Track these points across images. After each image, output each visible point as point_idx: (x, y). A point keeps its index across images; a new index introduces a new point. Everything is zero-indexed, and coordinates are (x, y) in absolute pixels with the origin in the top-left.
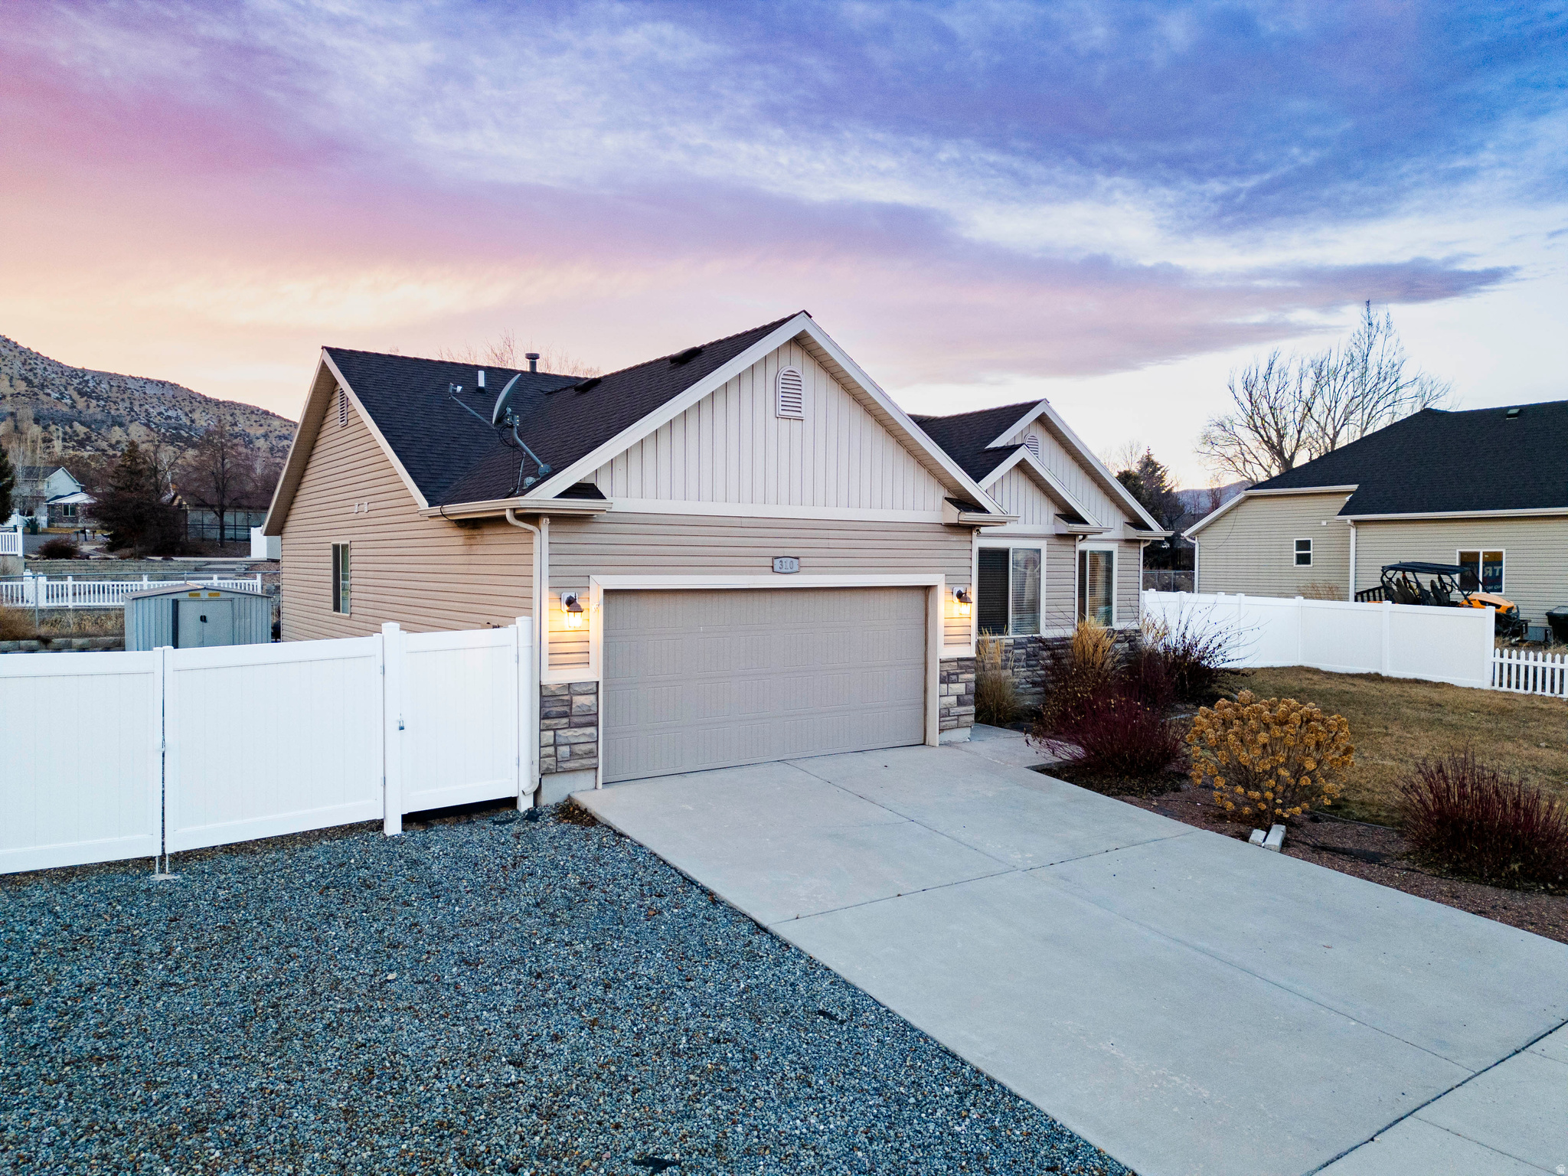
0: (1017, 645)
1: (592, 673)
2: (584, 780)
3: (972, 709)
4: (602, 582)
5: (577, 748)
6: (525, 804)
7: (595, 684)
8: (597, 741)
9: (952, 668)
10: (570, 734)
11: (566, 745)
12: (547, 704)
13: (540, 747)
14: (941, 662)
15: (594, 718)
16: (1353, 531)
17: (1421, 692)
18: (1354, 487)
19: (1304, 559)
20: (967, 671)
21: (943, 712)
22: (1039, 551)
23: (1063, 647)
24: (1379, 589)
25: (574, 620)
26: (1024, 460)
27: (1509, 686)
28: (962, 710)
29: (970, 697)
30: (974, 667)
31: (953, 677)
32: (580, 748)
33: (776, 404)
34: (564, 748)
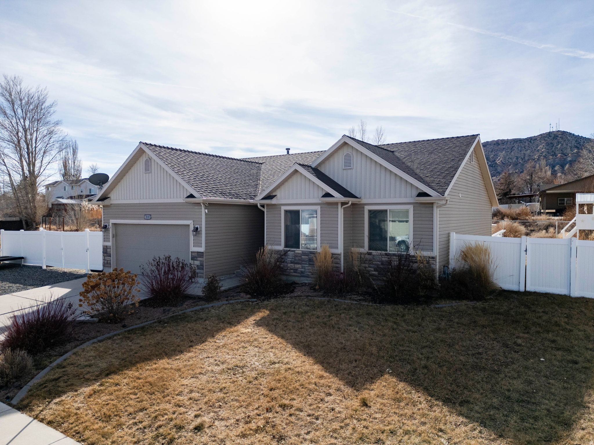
0: (304, 254)
1: (110, 244)
9: (196, 254)
10: (107, 258)
12: (104, 250)
13: (103, 260)
14: (192, 252)
20: (200, 257)
22: (316, 211)
26: (296, 170)
28: (198, 271)
29: (201, 267)
30: (203, 256)
31: (195, 258)
32: (109, 262)
33: (144, 169)
34: (106, 261)
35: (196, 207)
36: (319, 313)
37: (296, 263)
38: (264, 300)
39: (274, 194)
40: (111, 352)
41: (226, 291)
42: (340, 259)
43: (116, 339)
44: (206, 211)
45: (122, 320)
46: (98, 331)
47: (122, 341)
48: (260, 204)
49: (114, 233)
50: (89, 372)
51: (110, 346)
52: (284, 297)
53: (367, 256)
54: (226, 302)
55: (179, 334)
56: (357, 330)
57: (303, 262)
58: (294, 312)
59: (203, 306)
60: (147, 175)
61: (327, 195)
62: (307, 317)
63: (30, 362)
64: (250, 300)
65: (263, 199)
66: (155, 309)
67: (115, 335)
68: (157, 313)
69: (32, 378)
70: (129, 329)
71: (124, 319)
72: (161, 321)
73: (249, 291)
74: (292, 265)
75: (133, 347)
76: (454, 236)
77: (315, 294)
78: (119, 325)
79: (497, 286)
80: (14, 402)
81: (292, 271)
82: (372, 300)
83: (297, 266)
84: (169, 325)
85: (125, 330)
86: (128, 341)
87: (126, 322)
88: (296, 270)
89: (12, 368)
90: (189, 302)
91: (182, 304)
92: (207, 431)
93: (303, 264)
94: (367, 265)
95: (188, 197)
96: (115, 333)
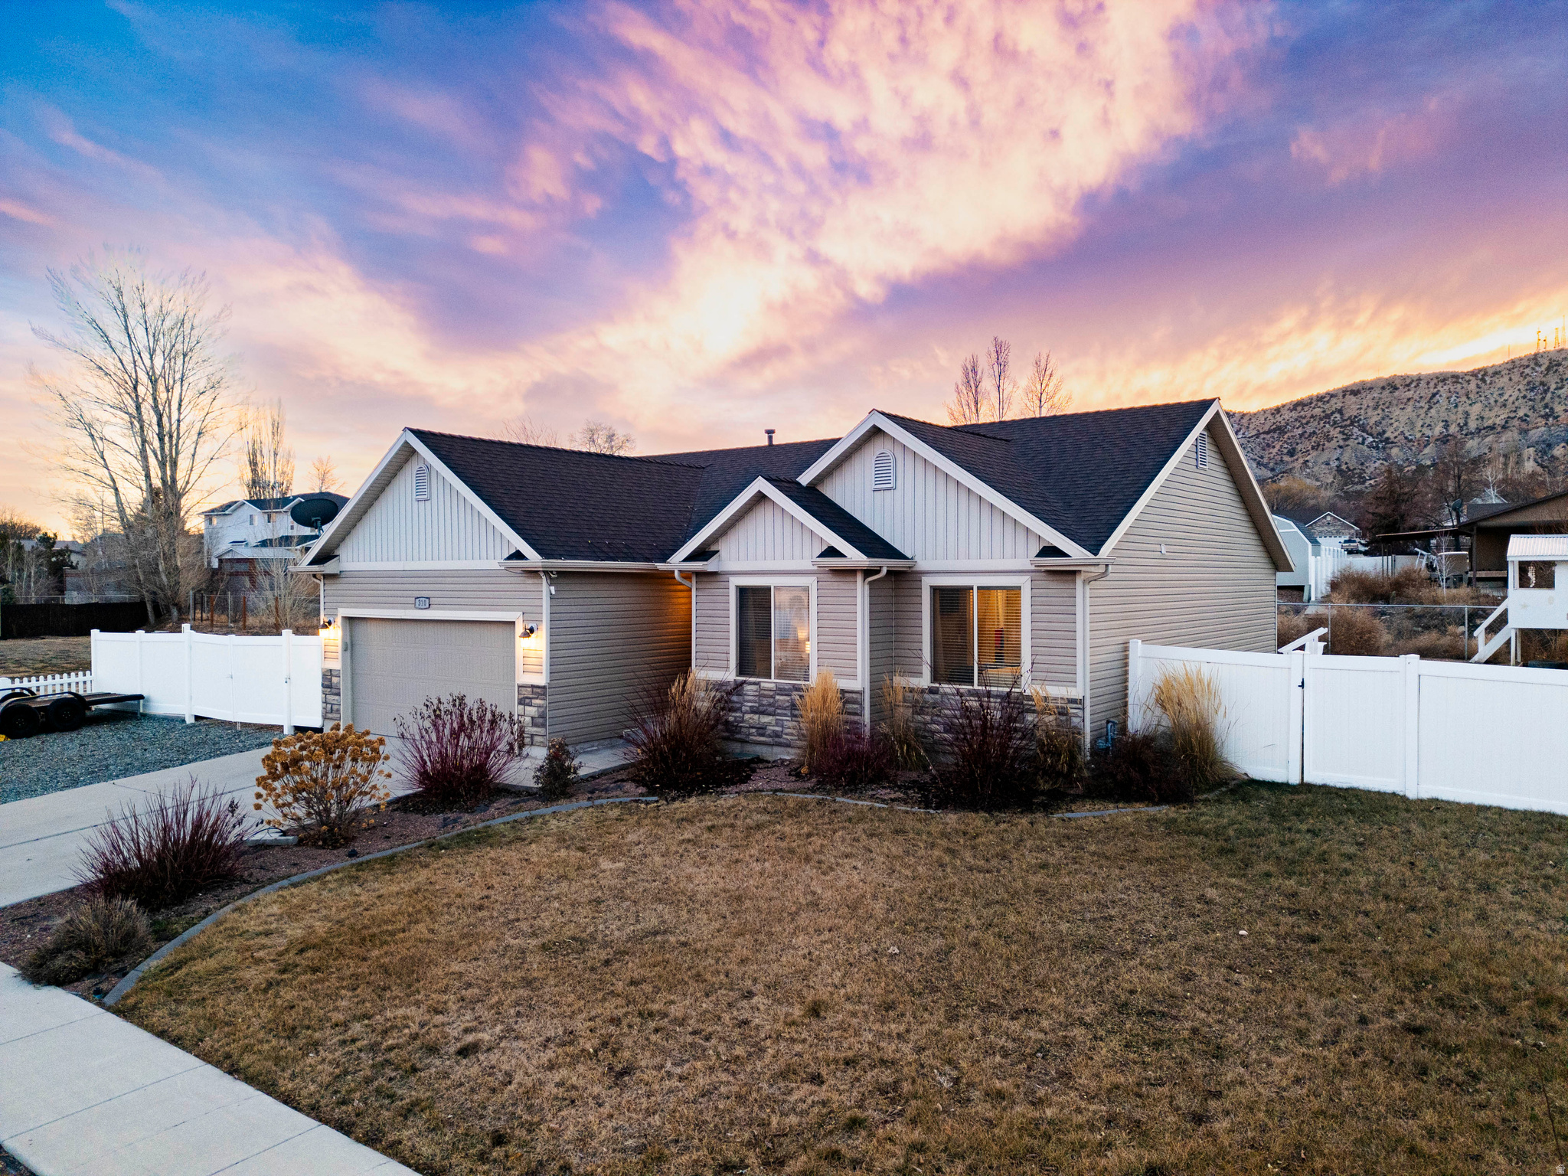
1: (338, 665)
4: (341, 612)
5: (333, 707)
7: (339, 670)
8: (340, 705)
9: (527, 692)
10: (331, 698)
11: (330, 704)
12: (323, 680)
13: (322, 702)
14: (519, 687)
15: (338, 691)
20: (538, 697)
22: (807, 589)
25: (333, 634)
26: (760, 492)
28: (534, 730)
29: (541, 720)
30: (545, 694)
31: (527, 701)
32: (335, 707)
33: (414, 491)
34: (329, 706)
35: (530, 581)
36: (788, 828)
37: (763, 713)
38: (674, 799)
39: (713, 548)
40: (314, 906)
41: (593, 777)
42: (861, 704)
43: (329, 881)
44: (553, 588)
45: (349, 840)
46: (295, 865)
47: (341, 886)
48: (680, 571)
49: (348, 641)
50: (264, 947)
51: (315, 895)
52: (723, 793)
53: (928, 697)
54: (586, 803)
55: (467, 872)
56: (859, 865)
57: (779, 711)
58: (732, 826)
59: (534, 813)
60: (422, 504)
61: (831, 552)
62: (759, 836)
63: (143, 923)
64: (644, 799)
65: (686, 560)
66: (427, 818)
67: (329, 873)
68: (429, 826)
69: (147, 957)
70: (360, 860)
71: (354, 839)
72: (433, 844)
73: (644, 778)
74: (756, 717)
75: (362, 898)
76: (1137, 648)
77: (799, 785)
78: (342, 852)
79: (1238, 770)
80: (109, 1000)
81: (754, 730)
82: (920, 802)
83: (765, 719)
84: (448, 852)
85: (354, 861)
86: (355, 886)
87: (357, 846)
88: (761, 729)
89: (106, 933)
90: (501, 803)
91: (487, 807)
92: (482, 1058)
93: (779, 715)
94: (928, 718)
95: (510, 558)
96: (330, 868)
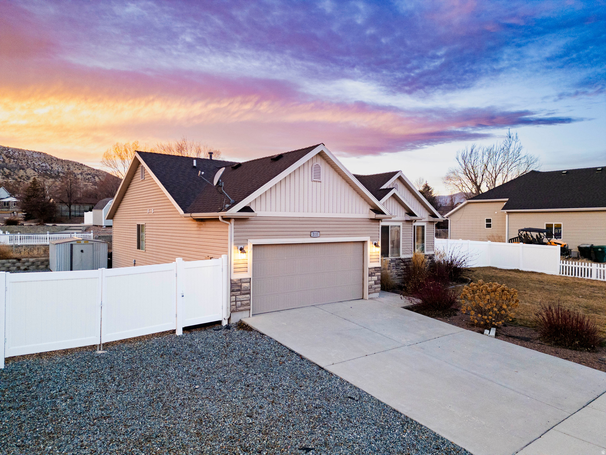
0: (392, 261)
1: (248, 275)
2: (246, 314)
3: (380, 285)
4: (251, 242)
5: (243, 302)
6: (225, 323)
7: (249, 279)
8: (250, 300)
9: (373, 271)
10: (241, 297)
11: (239, 301)
12: (233, 286)
13: (231, 302)
14: (369, 269)
15: (249, 291)
16: (507, 216)
17: (534, 277)
18: (507, 199)
19: (489, 226)
20: (378, 271)
21: (370, 287)
22: (399, 226)
23: (408, 261)
24: (517, 237)
25: (243, 256)
26: (394, 194)
27: (566, 274)
28: (376, 286)
29: (379, 281)
30: (380, 270)
31: (373, 274)
32: (245, 302)
33: (312, 177)
34: (239, 303)
35: (373, 223)
60: (316, 183)
